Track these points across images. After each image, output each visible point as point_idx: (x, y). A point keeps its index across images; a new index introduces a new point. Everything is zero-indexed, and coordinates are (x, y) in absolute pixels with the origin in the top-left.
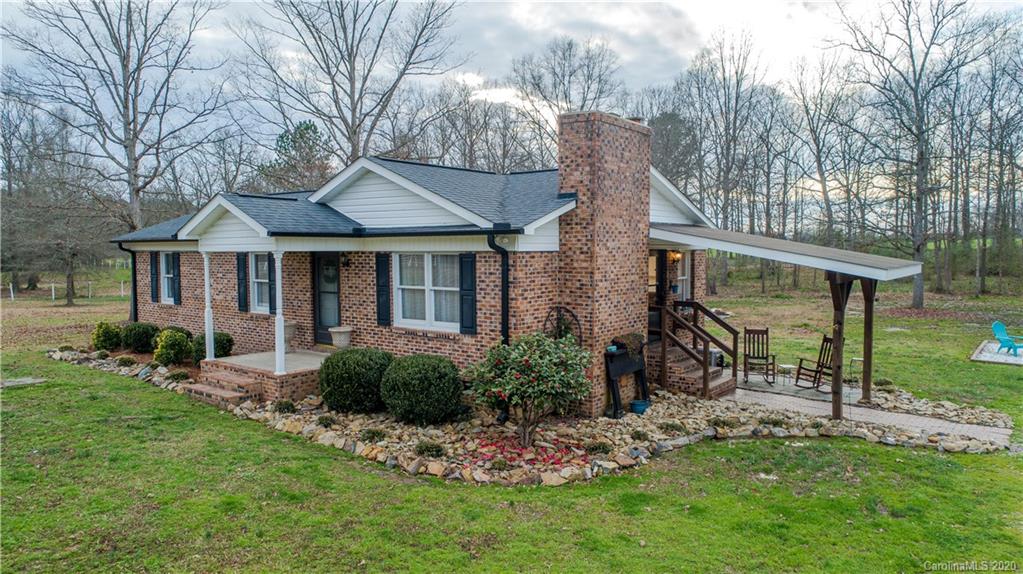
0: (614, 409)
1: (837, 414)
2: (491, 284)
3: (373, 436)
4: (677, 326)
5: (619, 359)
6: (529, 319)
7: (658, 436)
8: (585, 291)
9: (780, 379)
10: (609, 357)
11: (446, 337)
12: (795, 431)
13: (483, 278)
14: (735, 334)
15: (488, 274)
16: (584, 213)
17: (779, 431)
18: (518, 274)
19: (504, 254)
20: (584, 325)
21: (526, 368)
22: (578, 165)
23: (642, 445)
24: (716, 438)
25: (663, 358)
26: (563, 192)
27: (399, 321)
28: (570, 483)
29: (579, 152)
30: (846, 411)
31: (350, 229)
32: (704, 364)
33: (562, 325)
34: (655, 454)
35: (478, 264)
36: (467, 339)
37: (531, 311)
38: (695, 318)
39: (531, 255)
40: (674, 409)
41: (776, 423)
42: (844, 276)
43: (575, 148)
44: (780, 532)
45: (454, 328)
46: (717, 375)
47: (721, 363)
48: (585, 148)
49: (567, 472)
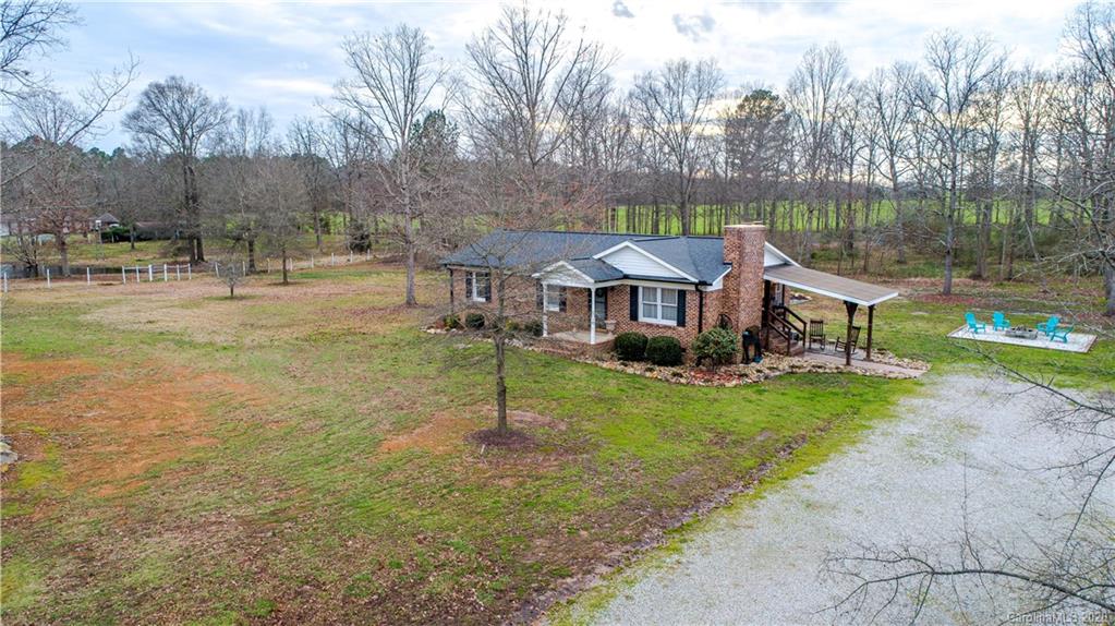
0: (746, 360)
1: (848, 363)
2: (694, 305)
3: (651, 370)
4: (774, 319)
5: (750, 338)
6: (710, 320)
7: (767, 371)
8: (735, 308)
9: (827, 347)
10: (744, 336)
11: (670, 327)
12: (827, 370)
13: (690, 302)
14: (805, 324)
15: (692, 301)
16: (735, 272)
17: (821, 371)
18: (707, 301)
19: (701, 292)
20: (734, 323)
21: (717, 343)
23: (761, 375)
24: (792, 373)
25: (768, 337)
26: (725, 262)
27: (641, 319)
28: (735, 386)
30: (853, 362)
31: (621, 275)
32: (788, 340)
33: (724, 323)
34: (766, 378)
35: (688, 296)
36: (680, 329)
37: (711, 316)
38: (784, 314)
39: (712, 292)
40: (773, 361)
41: (820, 367)
42: (851, 303)
43: (732, 243)
44: (812, 399)
45: (673, 323)
46: (795, 344)
47: (797, 338)
49: (734, 382)
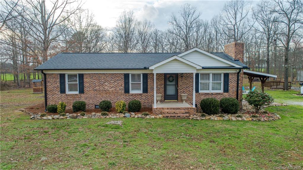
2: (233, 80)
11: (220, 94)
13: (231, 79)
19: (238, 73)
22: (240, 54)
26: (235, 59)
27: (200, 91)
29: (240, 51)
35: (229, 76)
36: (225, 94)
43: (239, 50)
48: (241, 50)
